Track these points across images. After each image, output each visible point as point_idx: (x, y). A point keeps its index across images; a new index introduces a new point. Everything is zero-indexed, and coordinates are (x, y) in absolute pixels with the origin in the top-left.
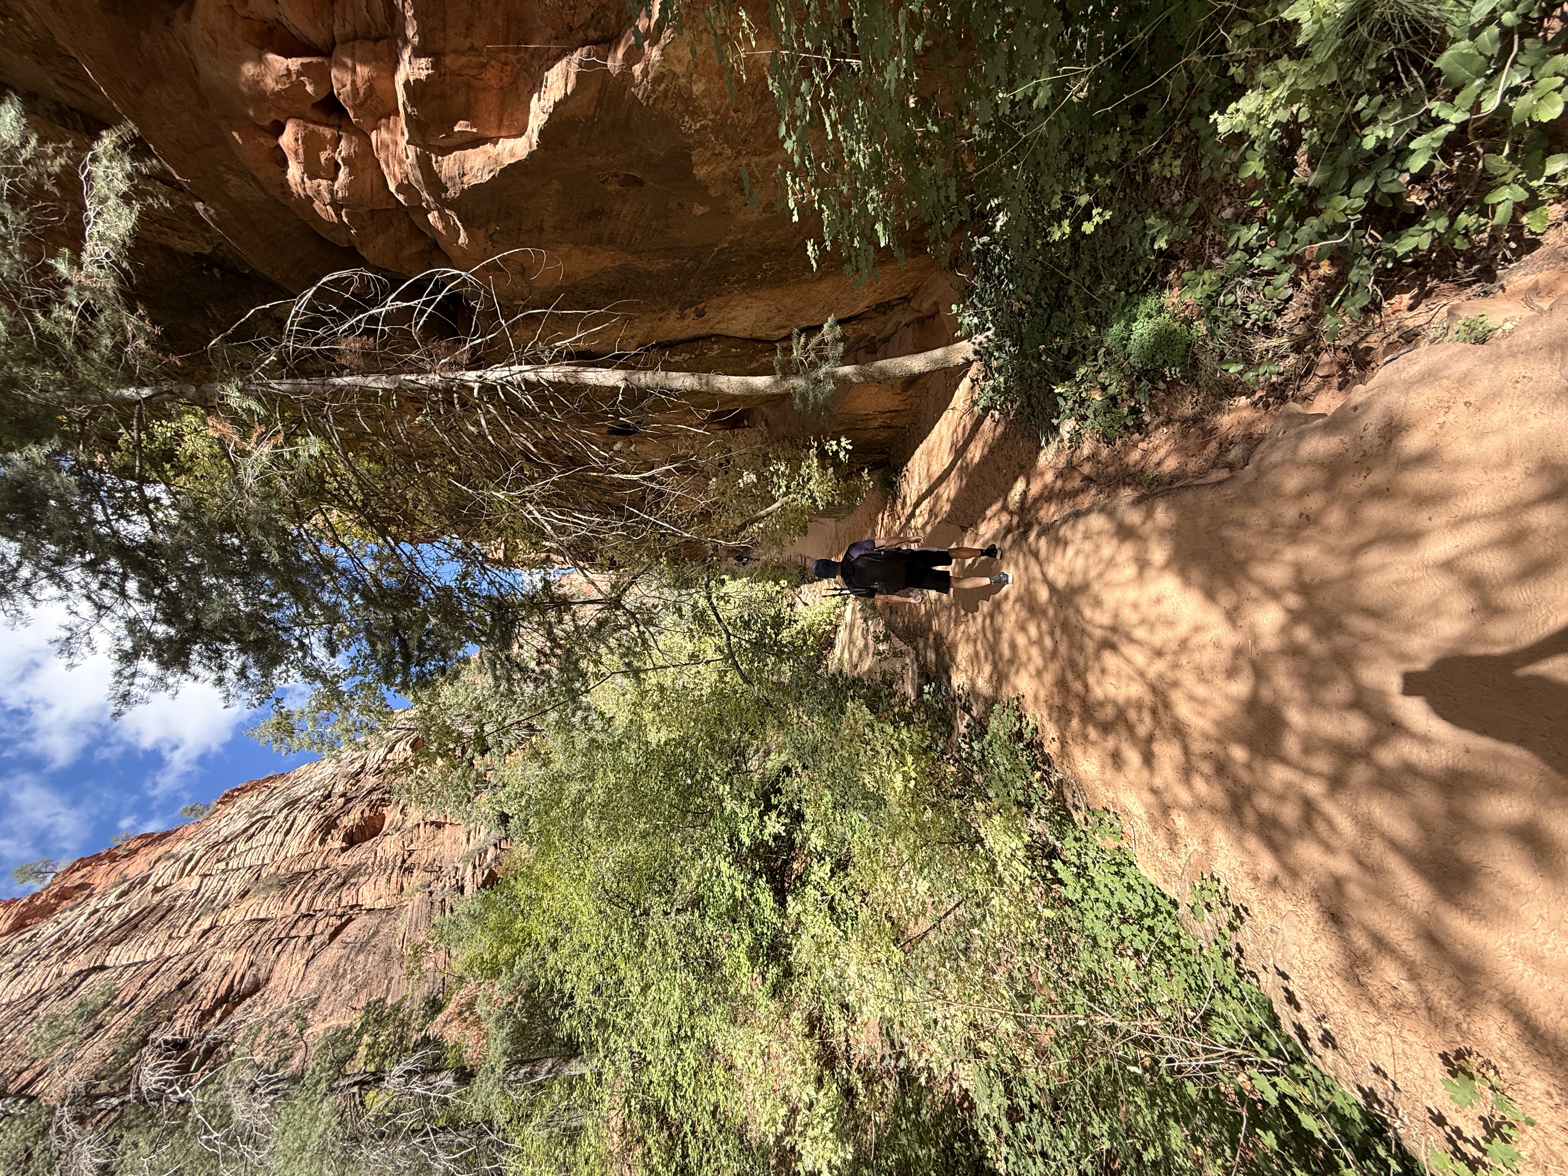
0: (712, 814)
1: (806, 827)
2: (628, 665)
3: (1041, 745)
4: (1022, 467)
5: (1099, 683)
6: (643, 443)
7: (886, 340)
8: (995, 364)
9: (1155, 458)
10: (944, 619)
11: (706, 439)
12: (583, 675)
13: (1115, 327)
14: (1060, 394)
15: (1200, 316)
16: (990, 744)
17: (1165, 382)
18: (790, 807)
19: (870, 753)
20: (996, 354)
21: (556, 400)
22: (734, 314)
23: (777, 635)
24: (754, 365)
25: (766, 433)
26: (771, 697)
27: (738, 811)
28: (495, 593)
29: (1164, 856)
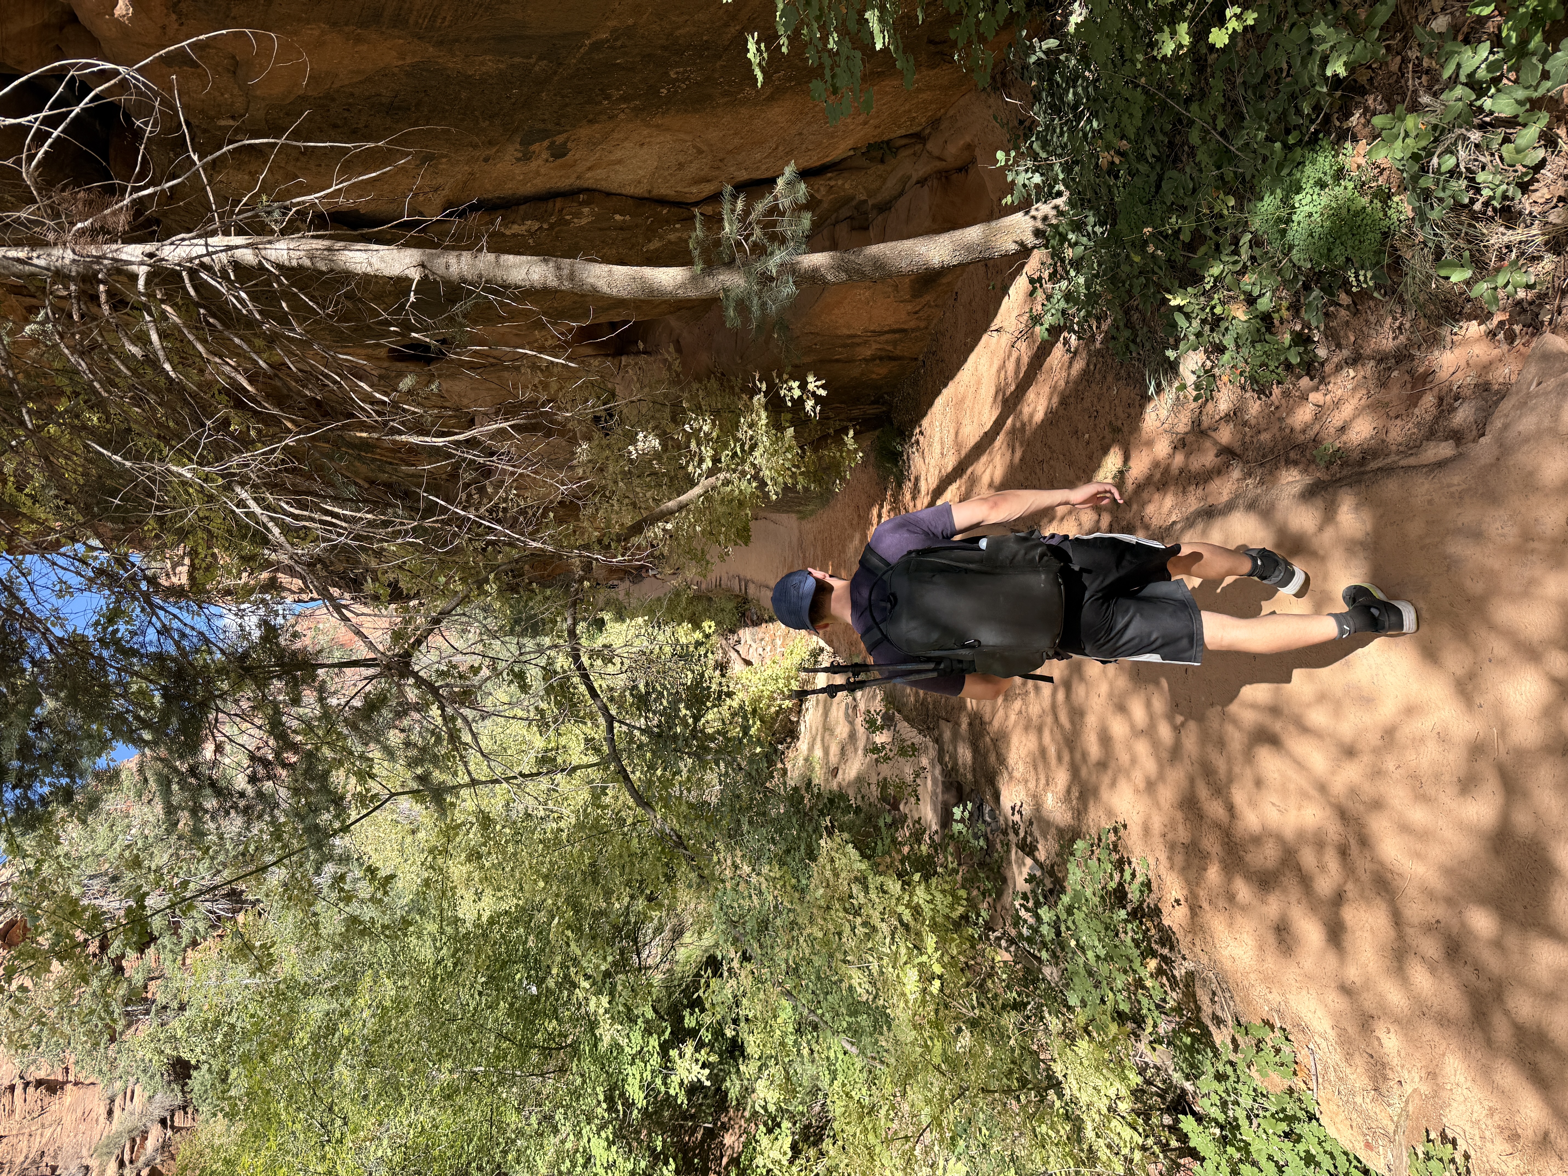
0: (575, 1050)
1: (748, 1069)
2: (420, 779)
3: (1156, 912)
4: (1116, 430)
5: (1253, 803)
6: (452, 376)
7: (884, 208)
8: (1069, 253)
9: (1337, 419)
11: (569, 375)
12: (337, 801)
13: (1268, 199)
14: (1180, 308)
15: (1402, 188)
16: (1069, 911)
17: (1348, 292)
18: (718, 1033)
19: (860, 931)
20: (1072, 236)
21: (293, 300)
22: (618, 154)
23: (696, 719)
24: (655, 244)
25: (677, 366)
26: (685, 831)
27: (623, 1042)
28: (172, 649)
29: (1366, 1102)
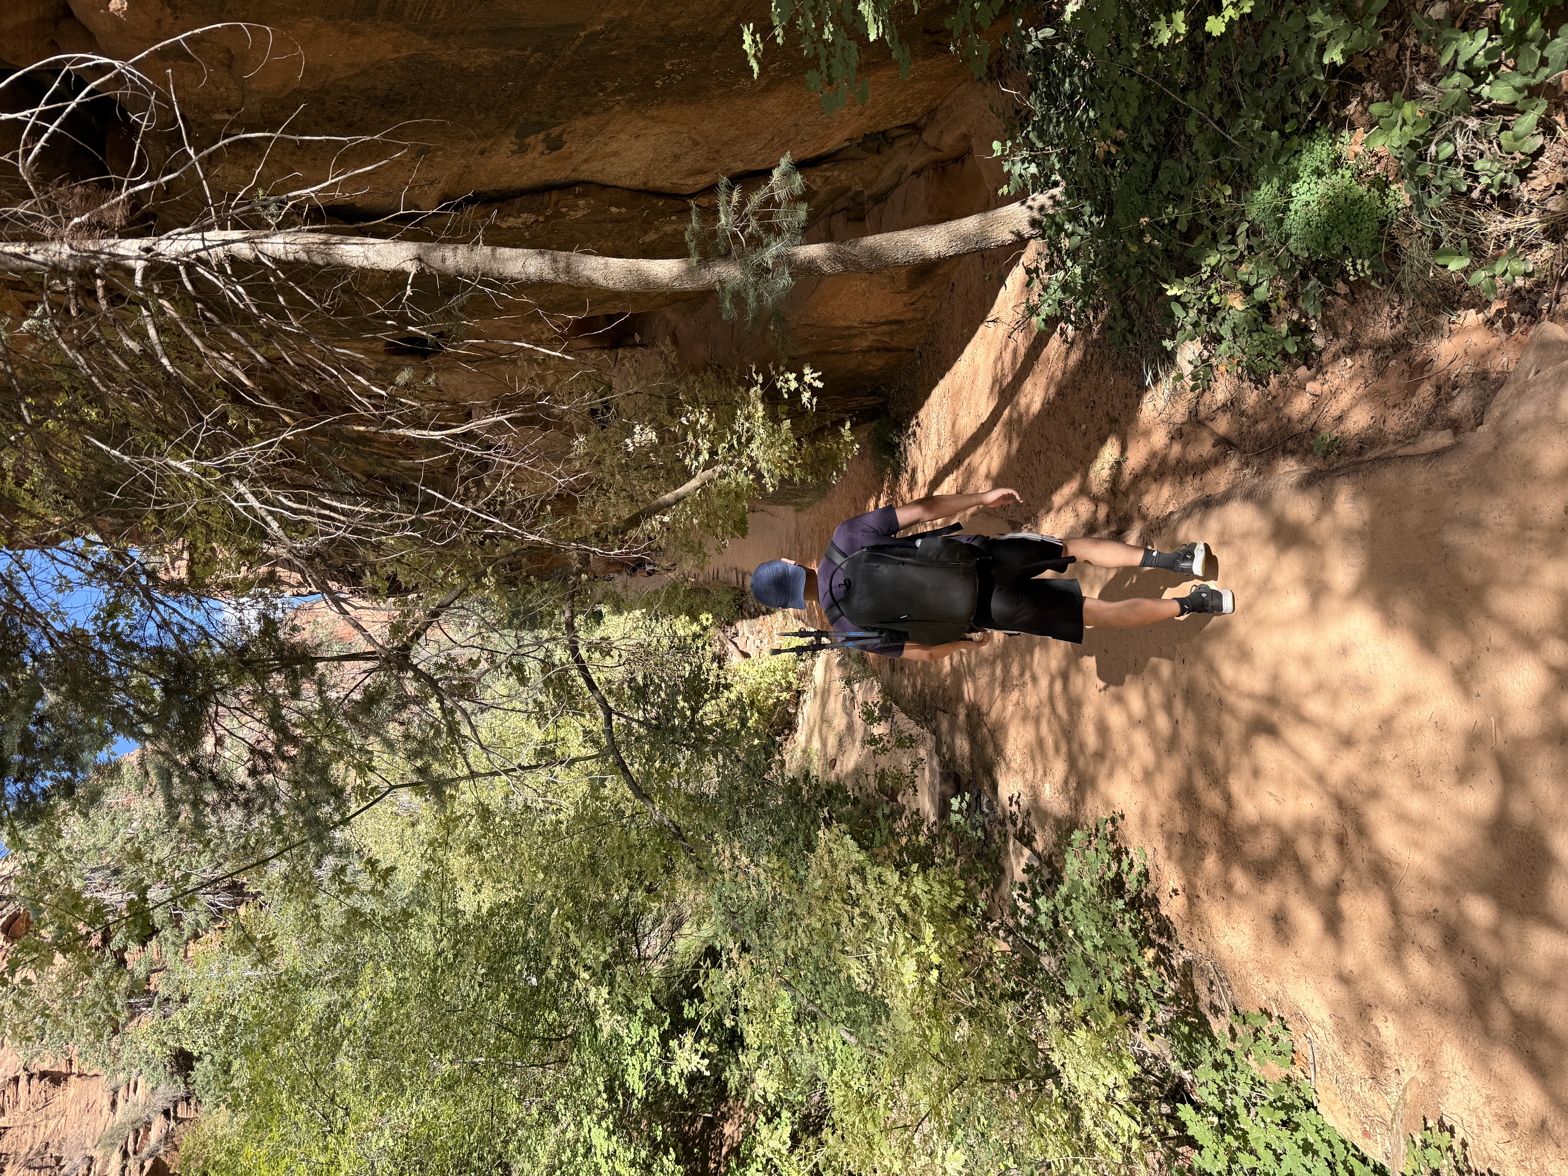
0: (575, 1040)
1: (748, 1059)
2: (420, 771)
3: (1154, 902)
4: (1114, 421)
5: (1250, 793)
6: (450, 370)
7: (880, 198)
8: (1066, 243)
9: (1334, 409)
10: (983, 681)
11: (564, 368)
12: (338, 793)
13: (1264, 188)
14: (1177, 298)
15: (1400, 176)
16: (1067, 901)
17: (1346, 281)
18: (717, 1023)
19: (859, 921)
20: (1068, 227)
21: (290, 294)
22: (614, 146)
23: (694, 711)
24: (651, 236)
25: (673, 358)
26: (683, 822)
27: (623, 1032)
28: (172, 644)
29: (1363, 1090)
